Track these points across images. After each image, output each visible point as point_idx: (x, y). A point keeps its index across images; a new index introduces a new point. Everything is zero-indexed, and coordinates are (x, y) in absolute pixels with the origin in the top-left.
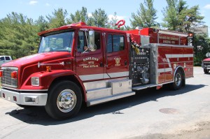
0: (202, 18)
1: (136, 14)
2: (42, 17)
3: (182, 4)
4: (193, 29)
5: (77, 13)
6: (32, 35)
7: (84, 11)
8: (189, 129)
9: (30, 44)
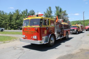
0: (67, 14)
1: (45, 12)
2: (10, 12)
3: (61, 9)
4: (65, 18)
5: (24, 11)
6: (7, 19)
7: (27, 10)
8: (78, 52)
9: (6, 22)
